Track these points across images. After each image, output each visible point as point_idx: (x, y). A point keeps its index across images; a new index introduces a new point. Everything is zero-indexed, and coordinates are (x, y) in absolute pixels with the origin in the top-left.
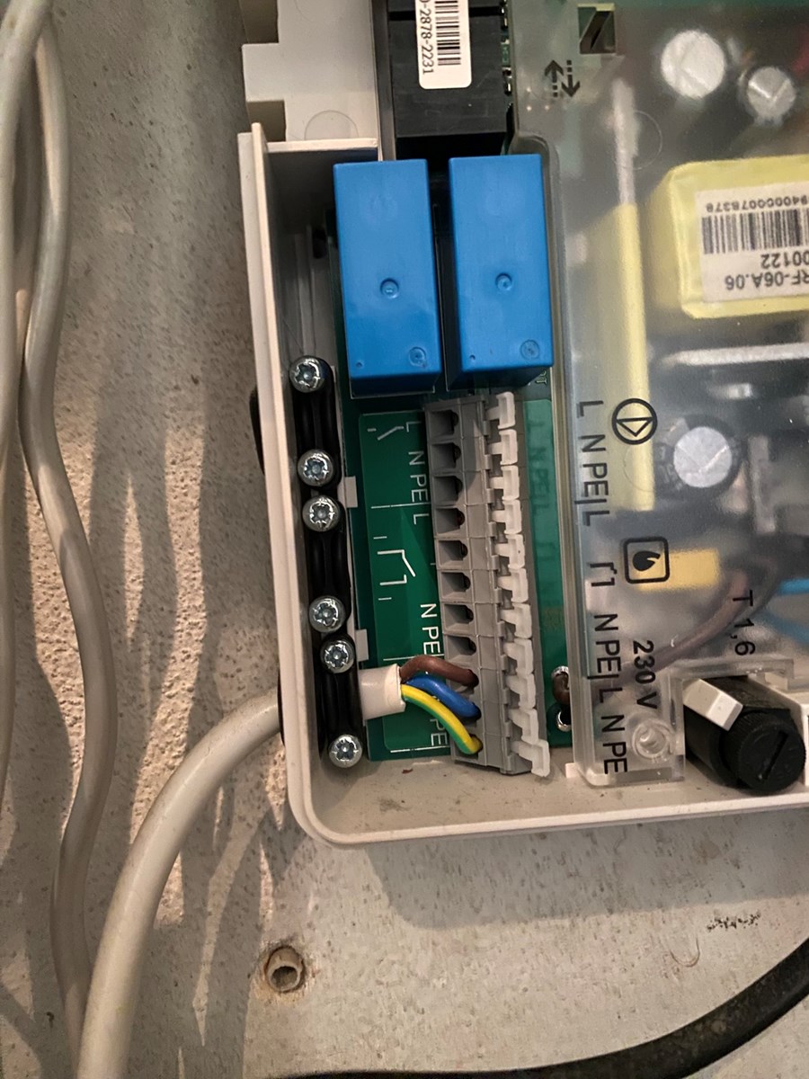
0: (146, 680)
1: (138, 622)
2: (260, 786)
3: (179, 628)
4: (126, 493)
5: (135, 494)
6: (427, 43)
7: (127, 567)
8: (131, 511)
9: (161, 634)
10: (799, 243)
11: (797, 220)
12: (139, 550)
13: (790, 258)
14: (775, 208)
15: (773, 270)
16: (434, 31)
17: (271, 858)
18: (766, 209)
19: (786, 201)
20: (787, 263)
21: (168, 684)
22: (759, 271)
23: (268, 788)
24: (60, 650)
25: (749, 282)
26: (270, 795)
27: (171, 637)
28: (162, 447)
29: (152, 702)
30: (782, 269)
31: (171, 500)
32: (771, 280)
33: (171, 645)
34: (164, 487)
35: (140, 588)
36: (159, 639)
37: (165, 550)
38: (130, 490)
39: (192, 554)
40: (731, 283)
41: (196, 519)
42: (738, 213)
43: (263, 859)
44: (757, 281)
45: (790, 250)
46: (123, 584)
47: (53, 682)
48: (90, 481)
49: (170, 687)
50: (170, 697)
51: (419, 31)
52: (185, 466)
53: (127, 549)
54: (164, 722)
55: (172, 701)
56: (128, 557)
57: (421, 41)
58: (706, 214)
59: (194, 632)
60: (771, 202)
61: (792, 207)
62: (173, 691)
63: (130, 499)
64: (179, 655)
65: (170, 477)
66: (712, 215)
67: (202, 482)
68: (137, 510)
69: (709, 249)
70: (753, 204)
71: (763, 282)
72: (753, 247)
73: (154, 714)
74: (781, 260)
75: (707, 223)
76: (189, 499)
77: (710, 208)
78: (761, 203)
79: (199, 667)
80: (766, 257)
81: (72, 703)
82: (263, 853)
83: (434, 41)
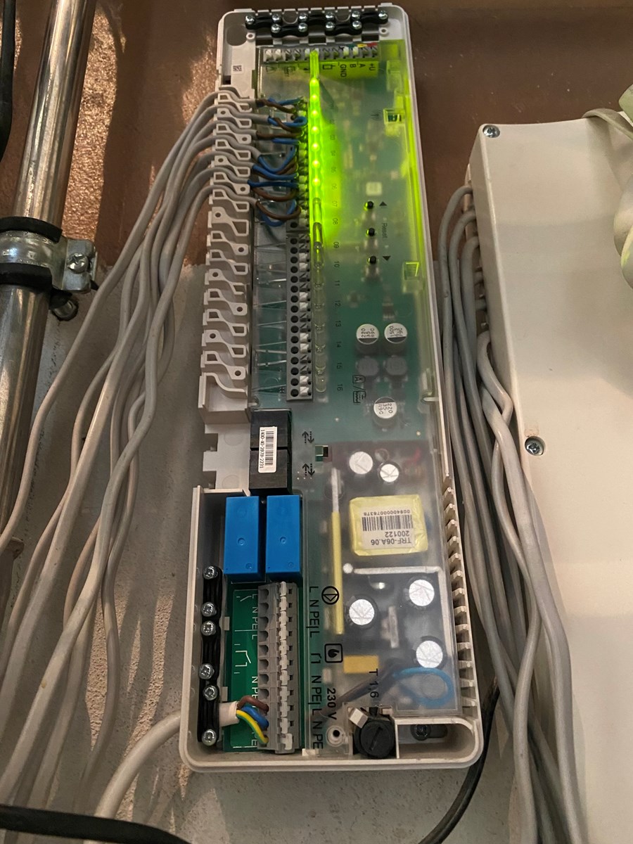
0: (132, 713)
1: (133, 684)
2: (176, 774)
3: (150, 688)
4: (137, 623)
5: (141, 624)
6: (262, 458)
7: (132, 658)
8: (138, 632)
9: (142, 691)
10: (400, 528)
11: (399, 520)
12: (138, 650)
13: (396, 534)
14: (390, 515)
15: (390, 538)
16: (265, 454)
17: (177, 817)
18: (387, 515)
19: (395, 512)
20: (395, 536)
21: (141, 716)
22: (385, 538)
23: (180, 776)
24: (96, 696)
25: (381, 542)
26: (180, 780)
27: (146, 692)
28: (155, 604)
29: (133, 725)
30: (394, 537)
31: (156, 628)
32: (389, 542)
33: (146, 697)
34: (153, 621)
35: (136, 668)
36: (141, 694)
37: (150, 651)
38: (139, 622)
39: (161, 653)
40: (373, 542)
41: (165, 636)
42: (376, 516)
43: (172, 817)
44: (384, 542)
45: (397, 531)
46: (129, 665)
47: (90, 712)
48: (123, 617)
49: (142, 718)
50: (141, 723)
51: (260, 454)
52: (164, 612)
53: (133, 649)
54: (137, 736)
55: (142, 725)
56: (133, 653)
57: (260, 457)
58: (364, 516)
59: (157, 691)
60: (389, 513)
61: (397, 514)
62: (143, 720)
63: (138, 626)
64: (148, 702)
65: (157, 617)
66: (366, 517)
67: (170, 620)
68: (141, 631)
69: (365, 529)
70: (382, 513)
71: (386, 543)
72: (382, 529)
73: (133, 731)
74: (393, 534)
75: (364, 520)
76: (163, 627)
77: (365, 514)
78: (385, 513)
79: (157, 708)
80: (387, 533)
81: (96, 723)
82: (173, 813)
83: (264, 457)
